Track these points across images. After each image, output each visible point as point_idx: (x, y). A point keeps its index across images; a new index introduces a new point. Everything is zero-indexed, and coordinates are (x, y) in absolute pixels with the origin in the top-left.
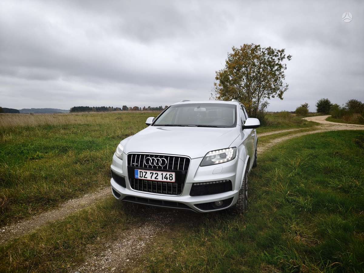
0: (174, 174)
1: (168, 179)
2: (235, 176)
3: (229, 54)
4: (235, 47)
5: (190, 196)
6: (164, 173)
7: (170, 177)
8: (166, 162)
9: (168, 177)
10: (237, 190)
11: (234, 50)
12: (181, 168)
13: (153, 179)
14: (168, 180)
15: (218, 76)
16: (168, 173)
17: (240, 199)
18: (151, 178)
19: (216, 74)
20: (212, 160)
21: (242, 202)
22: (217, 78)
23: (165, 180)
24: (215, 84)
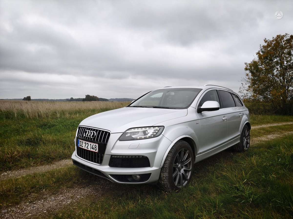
0: (97, 145)
1: (94, 149)
2: (155, 153)
3: (262, 46)
4: (267, 39)
5: (108, 167)
6: (92, 144)
7: (95, 147)
8: (95, 135)
9: (94, 148)
10: (156, 166)
11: (266, 41)
12: (104, 141)
13: (86, 148)
14: (94, 151)
15: (248, 67)
16: (94, 144)
17: (164, 177)
18: (85, 147)
19: (245, 65)
20: (132, 136)
21: (166, 180)
22: (246, 69)
23: (92, 150)
24: (247, 75)
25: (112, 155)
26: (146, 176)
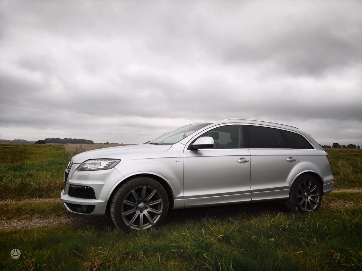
2: (102, 186)
10: (102, 199)
25: (70, 185)
26: (91, 208)
